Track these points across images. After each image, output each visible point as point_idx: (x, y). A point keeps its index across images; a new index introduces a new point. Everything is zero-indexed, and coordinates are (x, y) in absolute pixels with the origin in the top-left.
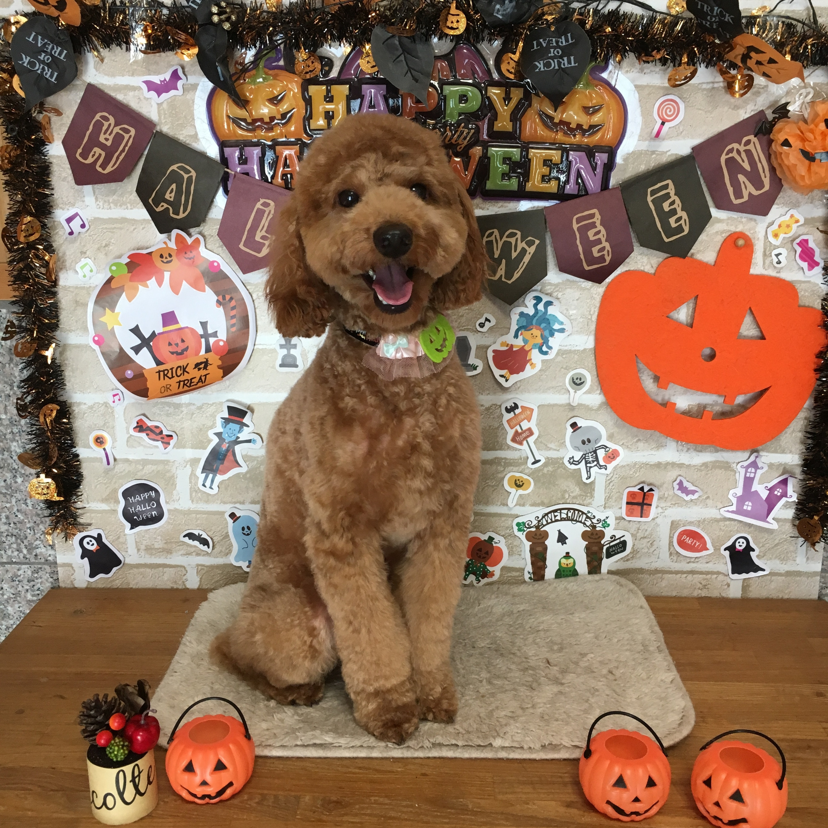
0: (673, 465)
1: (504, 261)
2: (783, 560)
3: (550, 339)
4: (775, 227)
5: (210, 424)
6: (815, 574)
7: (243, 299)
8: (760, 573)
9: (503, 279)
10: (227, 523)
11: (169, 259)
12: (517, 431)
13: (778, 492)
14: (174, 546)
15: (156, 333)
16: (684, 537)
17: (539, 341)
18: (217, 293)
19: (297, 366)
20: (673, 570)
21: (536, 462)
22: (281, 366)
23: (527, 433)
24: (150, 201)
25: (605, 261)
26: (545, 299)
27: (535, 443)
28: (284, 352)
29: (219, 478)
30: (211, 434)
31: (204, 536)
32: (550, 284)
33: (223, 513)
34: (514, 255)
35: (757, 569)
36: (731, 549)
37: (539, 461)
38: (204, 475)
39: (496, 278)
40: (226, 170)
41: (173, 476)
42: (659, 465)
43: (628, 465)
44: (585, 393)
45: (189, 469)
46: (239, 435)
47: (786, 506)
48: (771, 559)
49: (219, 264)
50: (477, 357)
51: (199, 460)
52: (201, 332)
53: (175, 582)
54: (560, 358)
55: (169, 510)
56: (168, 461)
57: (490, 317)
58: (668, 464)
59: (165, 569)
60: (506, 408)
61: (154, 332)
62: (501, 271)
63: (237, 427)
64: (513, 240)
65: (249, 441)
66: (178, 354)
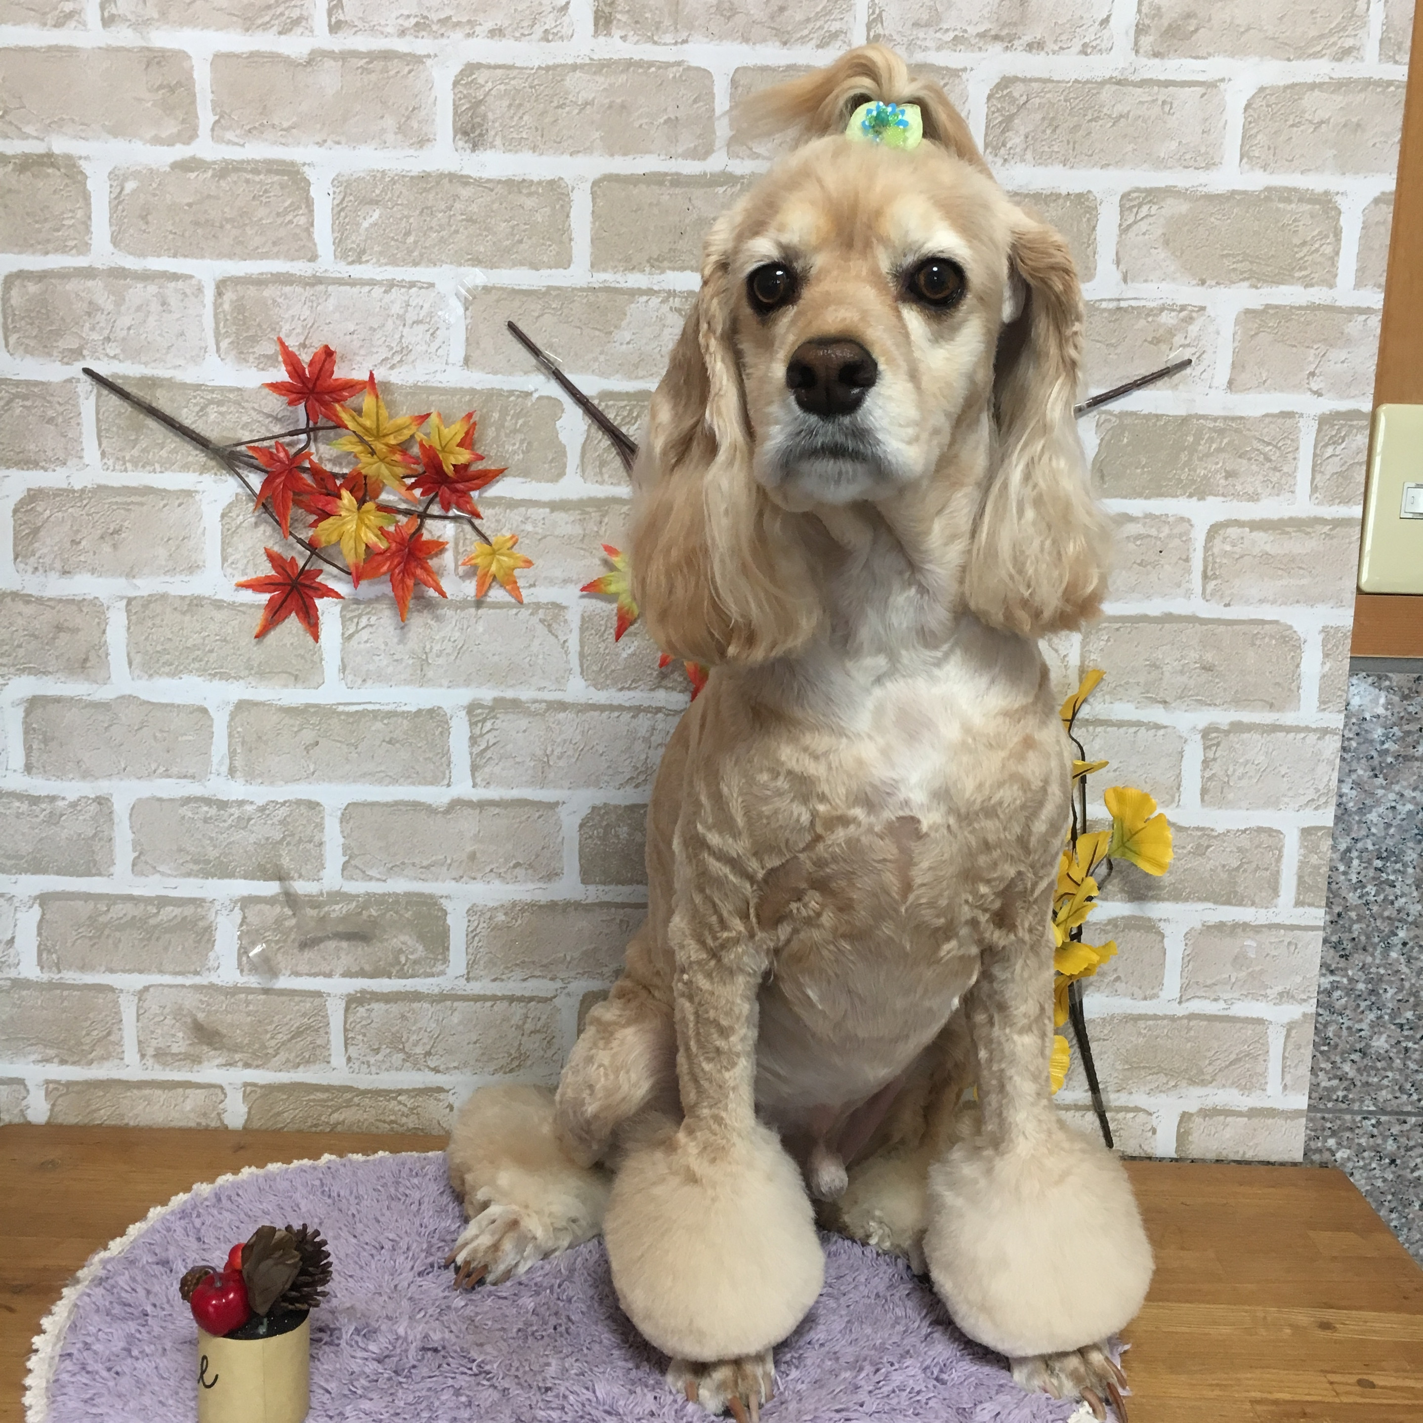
2: (1244, 1088)
6: (1297, 1113)
41: (210, 927)
45: (237, 915)
48: (1224, 1086)
53: (205, 1114)
56: (203, 900)
59: (188, 1091)
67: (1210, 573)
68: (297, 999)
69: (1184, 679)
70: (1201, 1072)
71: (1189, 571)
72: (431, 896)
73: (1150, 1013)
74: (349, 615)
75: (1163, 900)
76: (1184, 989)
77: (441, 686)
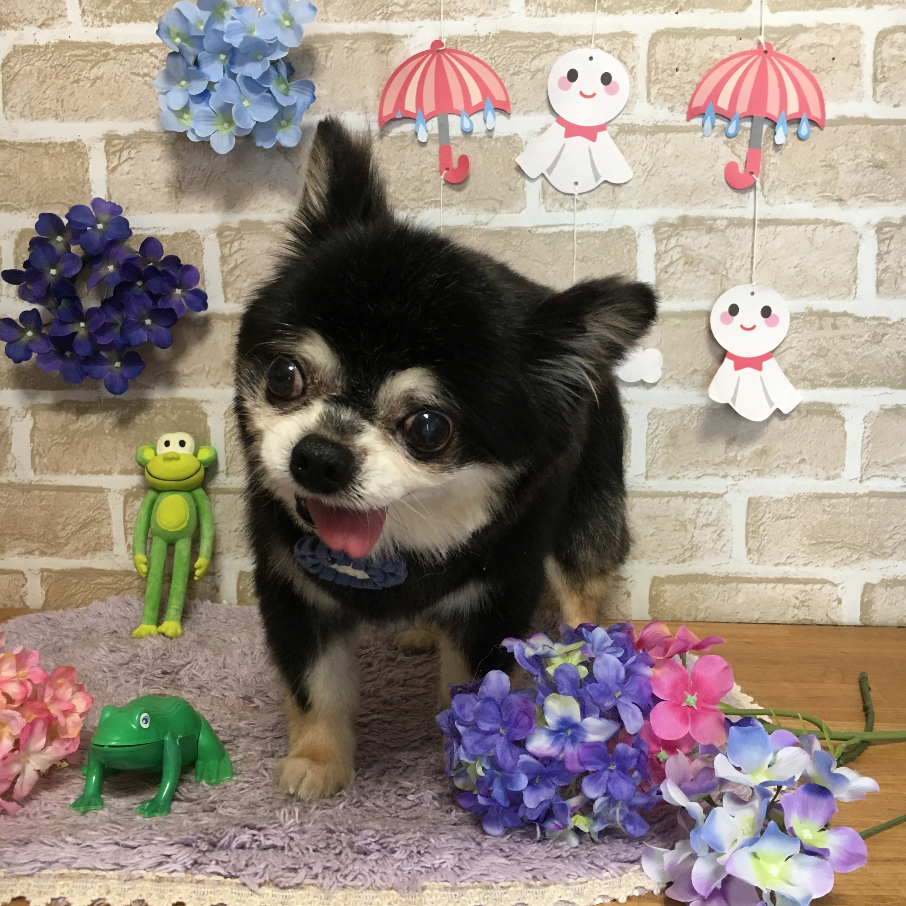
67: (879, 77)
68: (83, 494)
69: (858, 177)
70: (881, 546)
71: (860, 76)
72: (193, 401)
73: (833, 491)
74: (112, 150)
75: (844, 386)
76: (865, 468)
77: (194, 211)
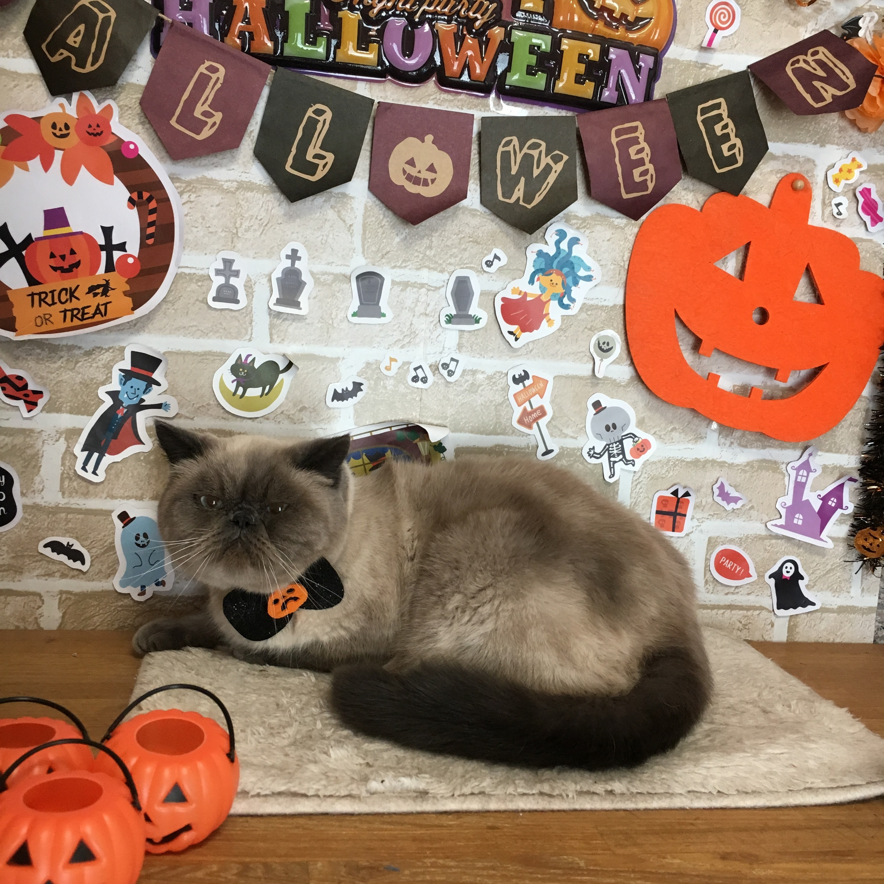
0: (713, 462)
1: (523, 179)
2: (835, 591)
3: (573, 288)
4: (835, 171)
5: (102, 378)
6: (870, 610)
7: (168, 200)
8: (810, 608)
9: (521, 203)
10: (114, 528)
11: (65, 132)
12: (525, 409)
13: (832, 503)
14: (27, 561)
15: (34, 237)
16: (723, 559)
17: (560, 290)
18: (130, 189)
19: (237, 302)
20: (708, 603)
21: (548, 452)
22: (215, 299)
23: (538, 413)
24: (44, 47)
25: (647, 189)
26: (571, 233)
27: (547, 426)
28: (221, 280)
29: (108, 459)
30: (102, 392)
31: (77, 546)
32: (576, 217)
33: (108, 513)
34: (536, 172)
35: (806, 603)
36: (777, 576)
37: (552, 451)
38: (86, 453)
39: (512, 200)
40: (160, 15)
41: (37, 454)
42: (695, 463)
43: (660, 461)
44: (614, 362)
45: (62, 445)
46: (144, 397)
47: (840, 521)
48: (822, 590)
49: (136, 147)
50: (480, 305)
51: (79, 431)
52: (101, 241)
53: (23, 619)
54: (583, 316)
55: (25, 507)
56: (32, 431)
57: (500, 253)
58: (707, 461)
59: (9, 598)
60: (514, 376)
61: (30, 236)
62: (519, 192)
63: (142, 384)
64: (535, 153)
65: (158, 406)
66: (63, 270)
67: (827, 202)
77: (248, 256)
